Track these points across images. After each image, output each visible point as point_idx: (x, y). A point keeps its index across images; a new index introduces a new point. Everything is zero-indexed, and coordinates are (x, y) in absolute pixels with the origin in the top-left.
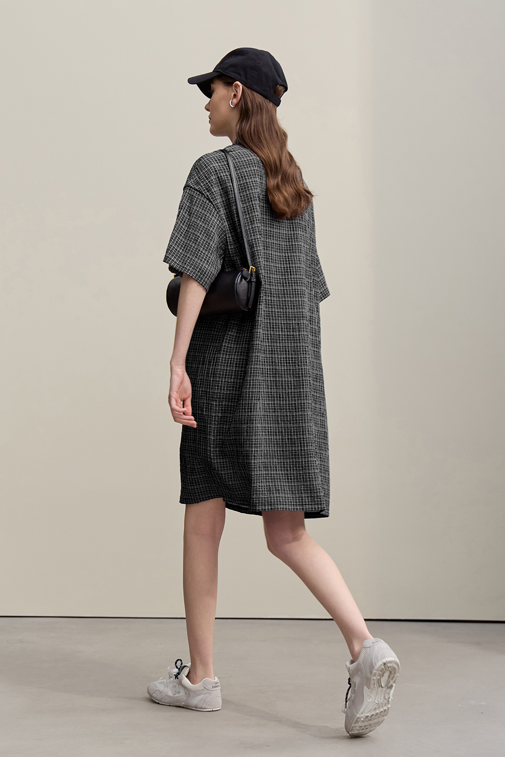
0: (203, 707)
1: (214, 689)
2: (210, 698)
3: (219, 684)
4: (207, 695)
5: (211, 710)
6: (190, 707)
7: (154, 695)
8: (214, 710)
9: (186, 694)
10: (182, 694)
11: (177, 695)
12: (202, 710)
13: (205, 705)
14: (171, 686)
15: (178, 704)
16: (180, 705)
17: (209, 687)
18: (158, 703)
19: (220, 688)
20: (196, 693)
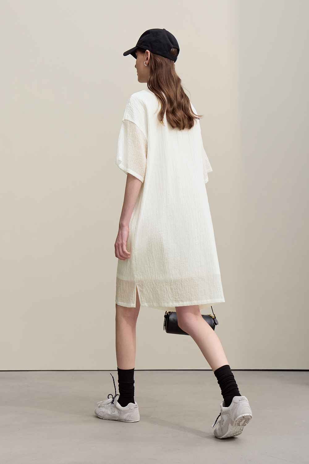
0: (130, 420)
1: (135, 409)
2: (133, 414)
3: (137, 406)
4: (131, 413)
5: (134, 421)
6: (121, 420)
7: (99, 414)
8: (136, 421)
9: (119, 412)
10: (116, 413)
11: (113, 414)
12: (129, 422)
13: (130, 419)
14: (110, 408)
15: (114, 419)
16: (115, 419)
17: (132, 408)
18: (102, 419)
19: (138, 408)
20: (125, 412)
